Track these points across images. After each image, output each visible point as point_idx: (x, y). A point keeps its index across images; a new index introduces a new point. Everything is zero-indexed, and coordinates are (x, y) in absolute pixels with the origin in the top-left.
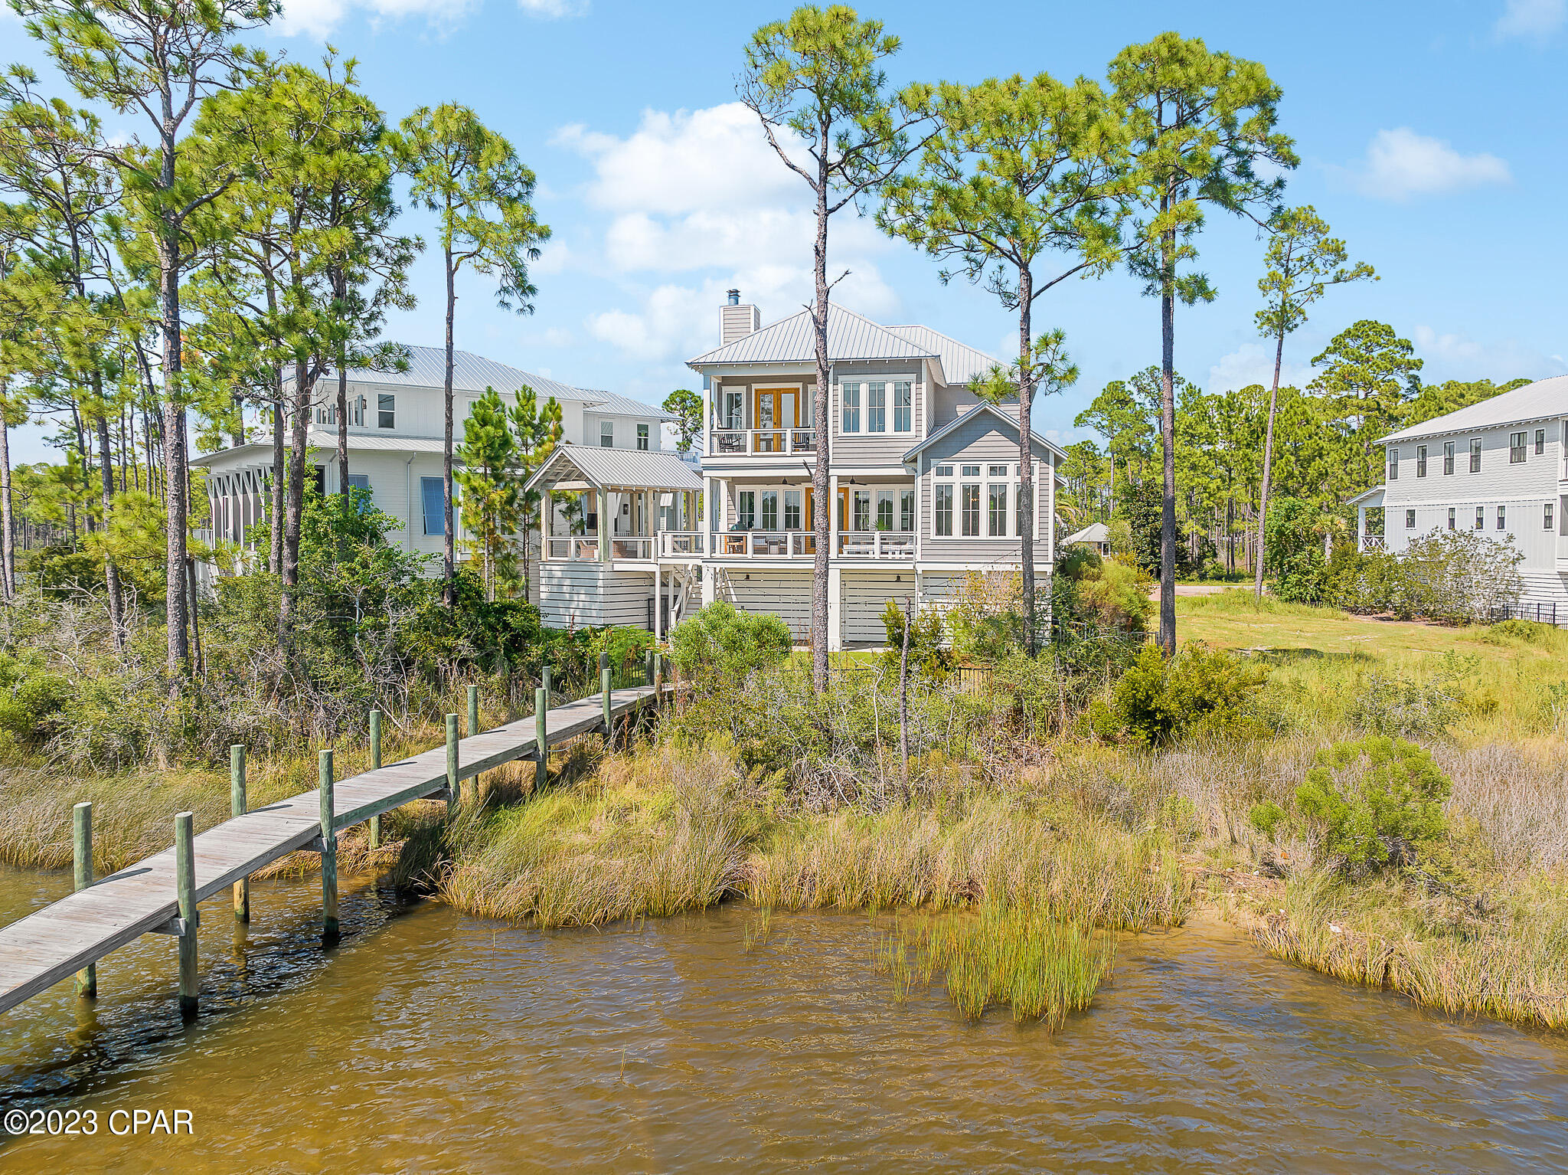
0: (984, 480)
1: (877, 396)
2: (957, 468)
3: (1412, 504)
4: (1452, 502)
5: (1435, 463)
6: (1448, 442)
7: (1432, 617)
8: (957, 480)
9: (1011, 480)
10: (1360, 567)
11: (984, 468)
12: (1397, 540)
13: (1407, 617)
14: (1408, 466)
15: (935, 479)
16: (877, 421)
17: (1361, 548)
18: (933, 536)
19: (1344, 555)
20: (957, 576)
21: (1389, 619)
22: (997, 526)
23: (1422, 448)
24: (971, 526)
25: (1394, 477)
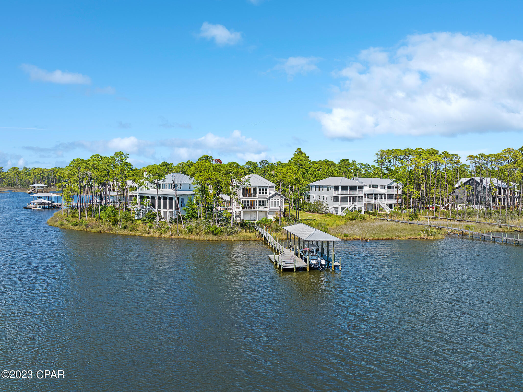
0: (276, 201)
1: (263, 190)
2: (273, 199)
3: (314, 195)
4: (320, 195)
5: (317, 189)
6: (319, 187)
7: (318, 212)
8: (273, 201)
9: (279, 201)
10: (307, 204)
11: (276, 199)
12: (312, 201)
13: (314, 213)
14: (313, 189)
15: (271, 201)
16: (263, 193)
17: (306, 202)
18: (270, 207)
19: (304, 203)
20: (274, 212)
21: (311, 213)
22: (278, 206)
23: (315, 186)
24: (275, 206)
25: (311, 190)
